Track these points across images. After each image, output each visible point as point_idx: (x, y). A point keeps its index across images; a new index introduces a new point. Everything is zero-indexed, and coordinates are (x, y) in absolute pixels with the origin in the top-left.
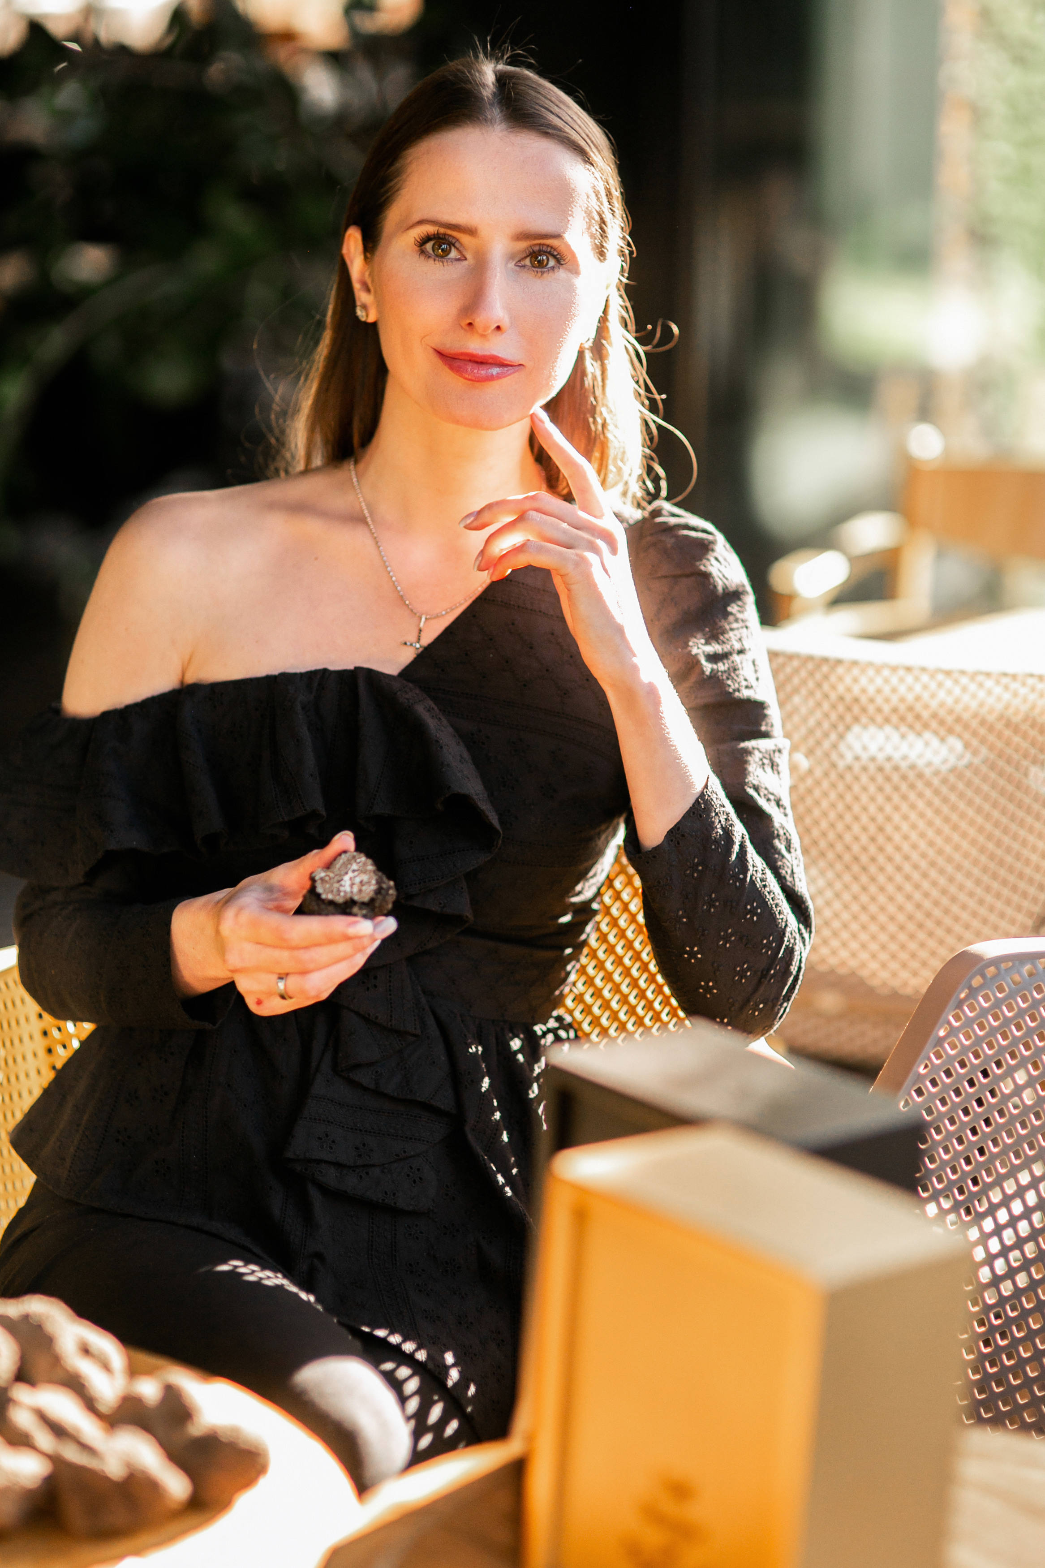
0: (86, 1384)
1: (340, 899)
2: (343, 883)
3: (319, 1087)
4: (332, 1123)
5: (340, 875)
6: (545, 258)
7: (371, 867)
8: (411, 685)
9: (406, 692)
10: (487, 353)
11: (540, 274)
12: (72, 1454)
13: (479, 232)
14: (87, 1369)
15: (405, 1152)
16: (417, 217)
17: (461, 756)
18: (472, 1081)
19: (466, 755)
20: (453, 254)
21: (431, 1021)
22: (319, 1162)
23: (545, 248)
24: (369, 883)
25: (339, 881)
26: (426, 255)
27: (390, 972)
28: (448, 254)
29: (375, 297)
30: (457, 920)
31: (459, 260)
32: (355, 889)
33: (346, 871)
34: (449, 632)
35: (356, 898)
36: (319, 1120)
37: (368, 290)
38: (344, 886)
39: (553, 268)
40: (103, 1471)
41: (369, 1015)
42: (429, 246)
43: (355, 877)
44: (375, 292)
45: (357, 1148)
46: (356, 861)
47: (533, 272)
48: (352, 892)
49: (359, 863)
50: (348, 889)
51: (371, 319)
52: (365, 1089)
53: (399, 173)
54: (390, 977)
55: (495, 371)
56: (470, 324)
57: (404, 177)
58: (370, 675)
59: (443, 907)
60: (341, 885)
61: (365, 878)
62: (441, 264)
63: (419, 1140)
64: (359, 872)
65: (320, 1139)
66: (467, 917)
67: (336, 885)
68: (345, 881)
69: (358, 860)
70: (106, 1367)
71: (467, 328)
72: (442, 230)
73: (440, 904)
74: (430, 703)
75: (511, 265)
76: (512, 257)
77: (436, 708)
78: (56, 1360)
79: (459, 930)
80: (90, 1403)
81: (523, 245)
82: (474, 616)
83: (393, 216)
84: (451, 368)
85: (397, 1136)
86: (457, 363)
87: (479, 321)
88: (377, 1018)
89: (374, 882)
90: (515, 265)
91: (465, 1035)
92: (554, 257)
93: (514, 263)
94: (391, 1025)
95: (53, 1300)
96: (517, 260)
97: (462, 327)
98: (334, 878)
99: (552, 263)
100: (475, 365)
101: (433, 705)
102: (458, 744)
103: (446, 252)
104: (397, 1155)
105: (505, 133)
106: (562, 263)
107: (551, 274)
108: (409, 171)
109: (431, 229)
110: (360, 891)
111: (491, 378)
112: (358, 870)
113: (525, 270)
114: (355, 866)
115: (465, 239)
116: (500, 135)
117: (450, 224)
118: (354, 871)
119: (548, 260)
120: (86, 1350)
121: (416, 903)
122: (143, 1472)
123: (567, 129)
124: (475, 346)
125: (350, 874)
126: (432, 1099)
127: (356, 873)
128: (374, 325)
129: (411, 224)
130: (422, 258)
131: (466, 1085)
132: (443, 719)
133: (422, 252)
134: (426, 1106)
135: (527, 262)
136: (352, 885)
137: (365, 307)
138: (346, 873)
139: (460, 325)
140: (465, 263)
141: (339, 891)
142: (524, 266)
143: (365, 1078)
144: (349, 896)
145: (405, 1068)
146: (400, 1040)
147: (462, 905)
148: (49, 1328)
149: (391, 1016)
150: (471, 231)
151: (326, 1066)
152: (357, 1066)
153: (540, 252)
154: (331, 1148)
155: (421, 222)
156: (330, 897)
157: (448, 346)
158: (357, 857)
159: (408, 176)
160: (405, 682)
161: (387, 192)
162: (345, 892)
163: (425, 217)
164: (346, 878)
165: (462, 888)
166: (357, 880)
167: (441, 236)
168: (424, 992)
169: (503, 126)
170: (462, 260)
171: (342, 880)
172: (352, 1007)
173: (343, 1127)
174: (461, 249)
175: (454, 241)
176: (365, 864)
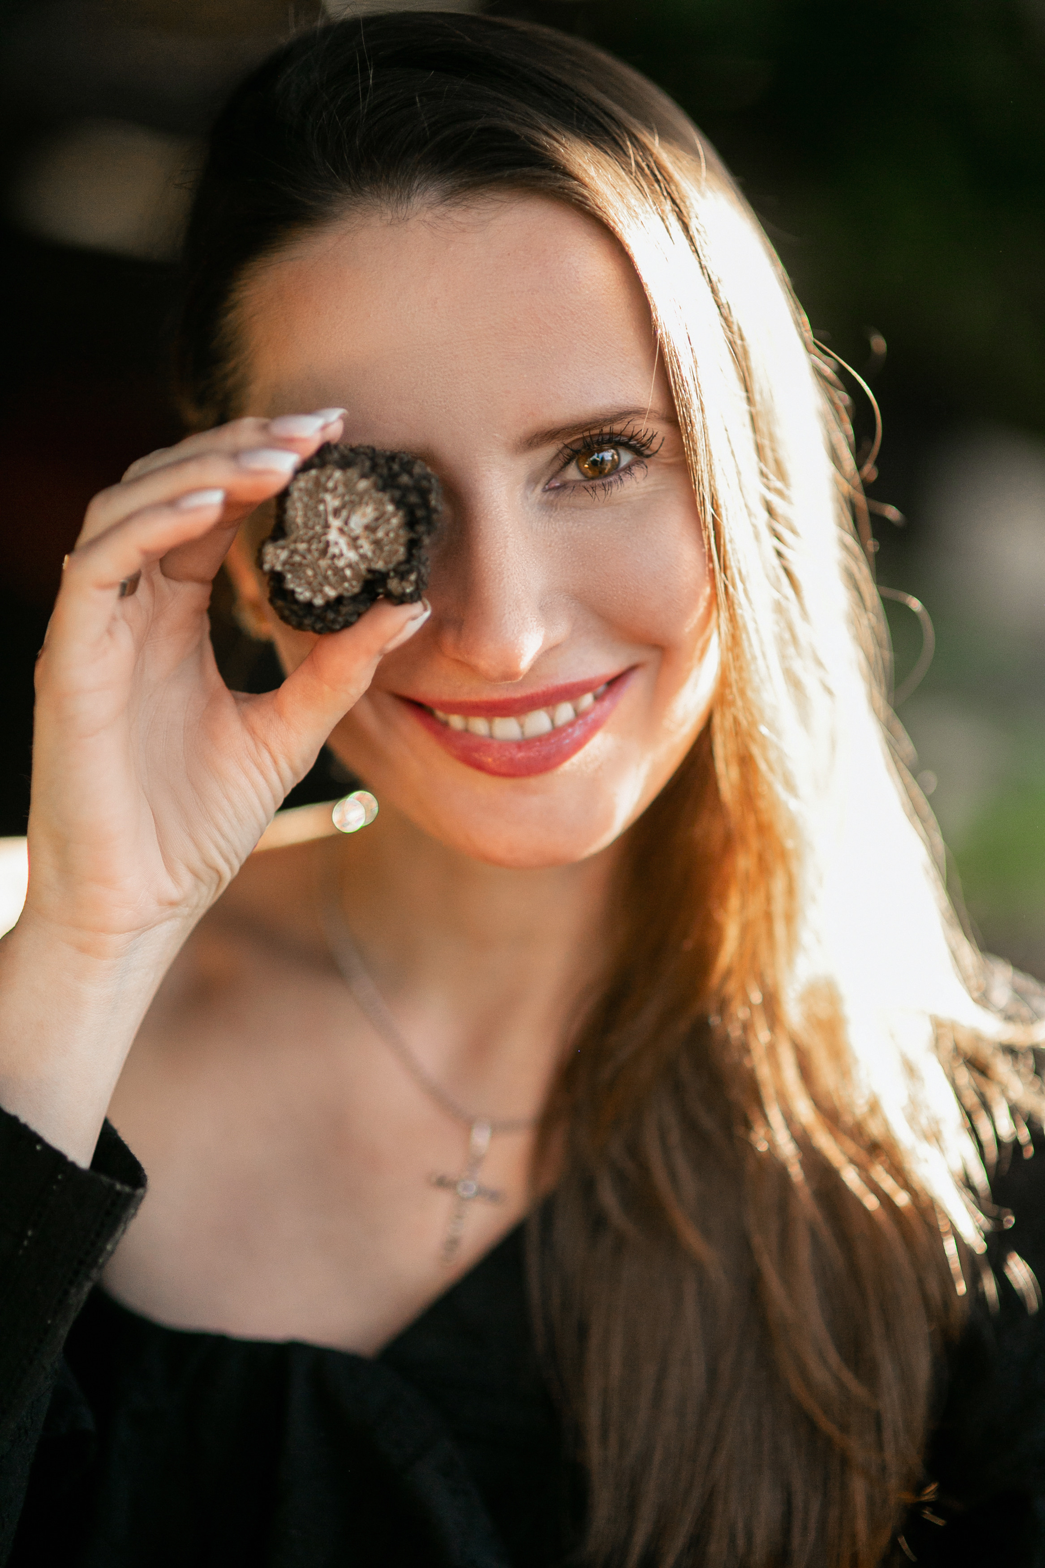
1: (352, 587)
2: (333, 550)
5: (317, 537)
24: (381, 518)
25: (324, 552)
32: (367, 548)
33: (322, 522)
35: (378, 562)
38: (342, 555)
39: (628, 468)
43: (346, 523)
46: (326, 490)
48: (363, 557)
49: (335, 488)
50: (351, 555)
60: (334, 556)
64: (348, 507)
67: (324, 563)
68: (336, 543)
69: (330, 484)
89: (390, 508)
92: (627, 446)
98: (309, 550)
99: (626, 458)
106: (647, 452)
110: (377, 543)
112: (343, 506)
114: (332, 502)
118: (336, 512)
125: (335, 523)
127: (344, 513)
136: (354, 542)
141: (338, 571)
144: (361, 567)
156: (328, 590)
158: (323, 479)
162: (350, 566)
164: (333, 535)
166: (356, 526)
171: (327, 544)
176: (349, 486)
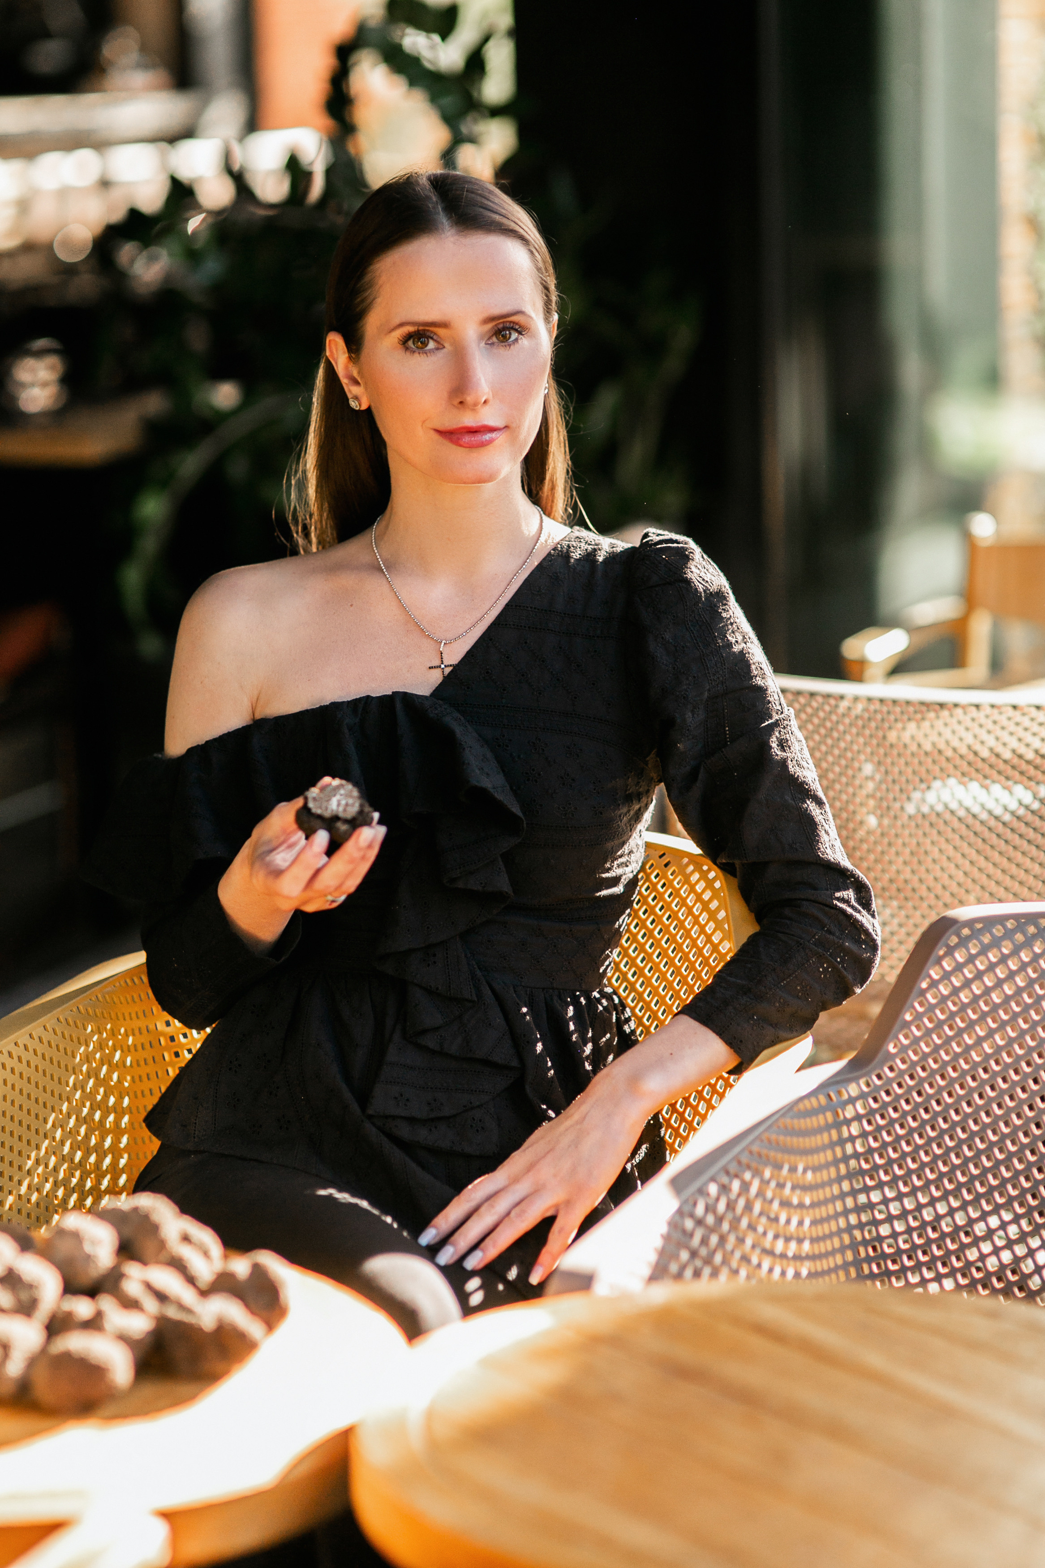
0: (188, 1266)
1: (327, 814)
3: (392, 1055)
4: (406, 1084)
6: (507, 332)
7: (356, 793)
8: (441, 702)
9: (435, 708)
10: (480, 424)
11: (508, 348)
12: (172, 1313)
13: (452, 324)
14: (187, 1253)
15: (471, 1103)
16: (397, 321)
17: (483, 755)
18: (528, 1042)
19: (489, 755)
20: (431, 345)
21: (487, 992)
22: (394, 1117)
23: (508, 325)
24: (353, 805)
26: (412, 351)
27: (447, 949)
28: (426, 346)
29: (366, 389)
30: (499, 897)
31: (437, 349)
32: (341, 809)
34: (470, 654)
35: (341, 815)
36: (394, 1082)
37: (356, 383)
38: (332, 806)
39: (516, 340)
40: (199, 1325)
41: (431, 987)
42: (410, 343)
44: (366, 384)
45: (429, 1104)
47: (501, 347)
48: (338, 810)
50: (335, 809)
51: (364, 407)
52: (433, 1052)
53: (371, 284)
54: (447, 954)
55: (488, 436)
56: (461, 403)
57: (377, 287)
58: (406, 698)
59: (484, 887)
61: (351, 801)
62: (425, 355)
63: (483, 1092)
64: (345, 796)
65: (396, 1098)
66: (507, 893)
68: (333, 803)
70: (206, 1254)
71: (459, 406)
72: (421, 328)
73: (482, 883)
74: (457, 715)
75: (483, 344)
76: (481, 338)
77: (462, 718)
78: (162, 1244)
79: (503, 906)
80: (191, 1280)
81: (489, 326)
82: (491, 640)
83: (372, 323)
84: (452, 441)
85: (464, 1090)
86: (455, 437)
87: (469, 399)
88: (437, 989)
89: (357, 805)
90: (486, 344)
91: (518, 1004)
92: (516, 330)
93: (484, 343)
94: (450, 994)
95: (159, 1196)
96: (486, 339)
97: (454, 406)
100: (471, 435)
101: (459, 716)
102: (482, 746)
103: (425, 344)
104: (465, 1106)
105: (456, 237)
106: (523, 333)
107: (516, 345)
108: (380, 282)
109: (411, 329)
110: (345, 810)
111: (483, 445)
113: (495, 347)
114: (342, 791)
115: (441, 332)
116: (452, 239)
117: (427, 323)
118: (341, 795)
119: (510, 334)
120: (186, 1238)
121: (460, 885)
122: (232, 1325)
123: (505, 221)
124: (468, 420)
125: (338, 797)
126: (489, 1056)
127: (343, 797)
128: (369, 410)
129: (392, 327)
130: (408, 353)
131: (523, 1047)
132: (469, 727)
133: (407, 349)
134: (487, 1063)
135: (494, 339)
136: (339, 805)
137: (356, 398)
138: (335, 795)
139: (453, 405)
140: (445, 350)
141: (327, 809)
142: (493, 344)
143: (430, 1041)
144: (334, 813)
145: (465, 1031)
146: (459, 1007)
147: (503, 883)
148: (155, 1217)
149: (450, 987)
150: (445, 325)
151: (397, 1037)
152: (424, 1032)
153: (504, 329)
154: (406, 1105)
155: (401, 325)
156: (319, 812)
157: (447, 425)
159: (381, 286)
160: (435, 700)
161: (363, 301)
162: (332, 810)
163: (404, 320)
165: (500, 869)
166: (343, 802)
167: (421, 332)
168: (479, 969)
169: (453, 231)
170: (441, 349)
172: (415, 981)
173: (416, 1087)
174: (439, 340)
175: (432, 335)
